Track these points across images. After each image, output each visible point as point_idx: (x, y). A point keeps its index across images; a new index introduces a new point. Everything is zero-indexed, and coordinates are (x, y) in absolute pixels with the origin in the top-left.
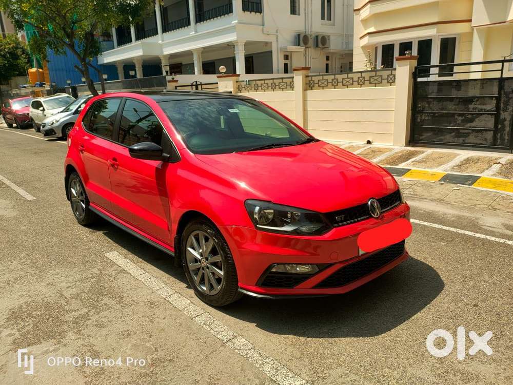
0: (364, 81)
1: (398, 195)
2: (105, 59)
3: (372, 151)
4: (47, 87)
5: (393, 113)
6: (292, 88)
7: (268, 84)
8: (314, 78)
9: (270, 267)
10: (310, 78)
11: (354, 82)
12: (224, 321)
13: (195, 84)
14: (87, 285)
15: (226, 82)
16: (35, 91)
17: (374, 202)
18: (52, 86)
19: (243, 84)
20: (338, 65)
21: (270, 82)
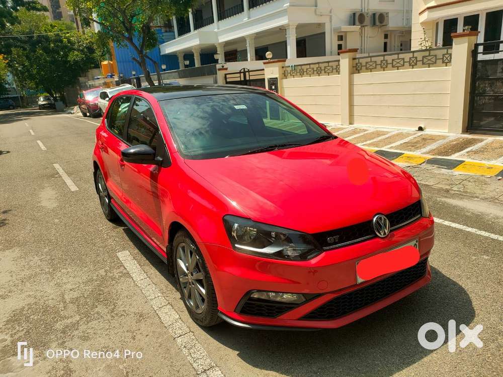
0: (417, 61)
1: (418, 207)
2: (166, 49)
3: (424, 139)
4: (116, 79)
5: (449, 96)
6: (338, 72)
7: (313, 69)
8: (361, 60)
9: (249, 293)
10: (357, 60)
11: (405, 63)
12: (206, 346)
13: (243, 71)
14: (90, 288)
15: (272, 69)
16: (107, 81)
17: (381, 218)
18: (120, 77)
19: (289, 69)
20: (398, 44)
21: (315, 67)
